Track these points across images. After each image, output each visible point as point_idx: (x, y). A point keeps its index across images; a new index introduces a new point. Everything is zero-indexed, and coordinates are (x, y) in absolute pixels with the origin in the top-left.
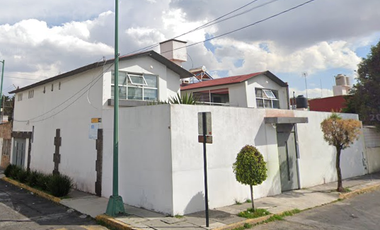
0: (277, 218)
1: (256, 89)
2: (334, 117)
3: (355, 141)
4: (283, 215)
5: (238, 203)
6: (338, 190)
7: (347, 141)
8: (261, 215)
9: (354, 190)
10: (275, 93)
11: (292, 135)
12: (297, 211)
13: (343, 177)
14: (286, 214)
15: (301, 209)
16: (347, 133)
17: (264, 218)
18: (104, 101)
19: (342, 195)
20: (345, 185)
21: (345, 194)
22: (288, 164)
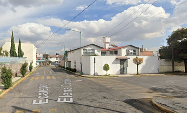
1: (126, 50)
7: (140, 63)
9: (142, 75)
10: (134, 51)
11: (126, 62)
12: (118, 76)
17: (108, 76)
22: (124, 68)
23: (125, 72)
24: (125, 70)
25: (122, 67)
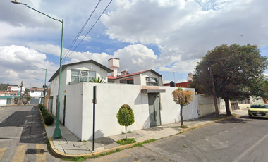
0: (140, 145)
1: (146, 78)
2: (179, 89)
3: (190, 102)
4: (144, 143)
5: (123, 133)
6: (181, 127)
7: (186, 102)
8: (130, 143)
9: (190, 127)
10: (156, 80)
11: (157, 98)
12: (153, 140)
13: (184, 119)
14: (145, 142)
15: (156, 138)
16: (186, 98)
17: (131, 145)
18: (67, 83)
19: (182, 130)
20: (185, 124)
21: (184, 129)
22: (155, 114)
23: (158, 123)
24: (157, 117)
25: (152, 111)
